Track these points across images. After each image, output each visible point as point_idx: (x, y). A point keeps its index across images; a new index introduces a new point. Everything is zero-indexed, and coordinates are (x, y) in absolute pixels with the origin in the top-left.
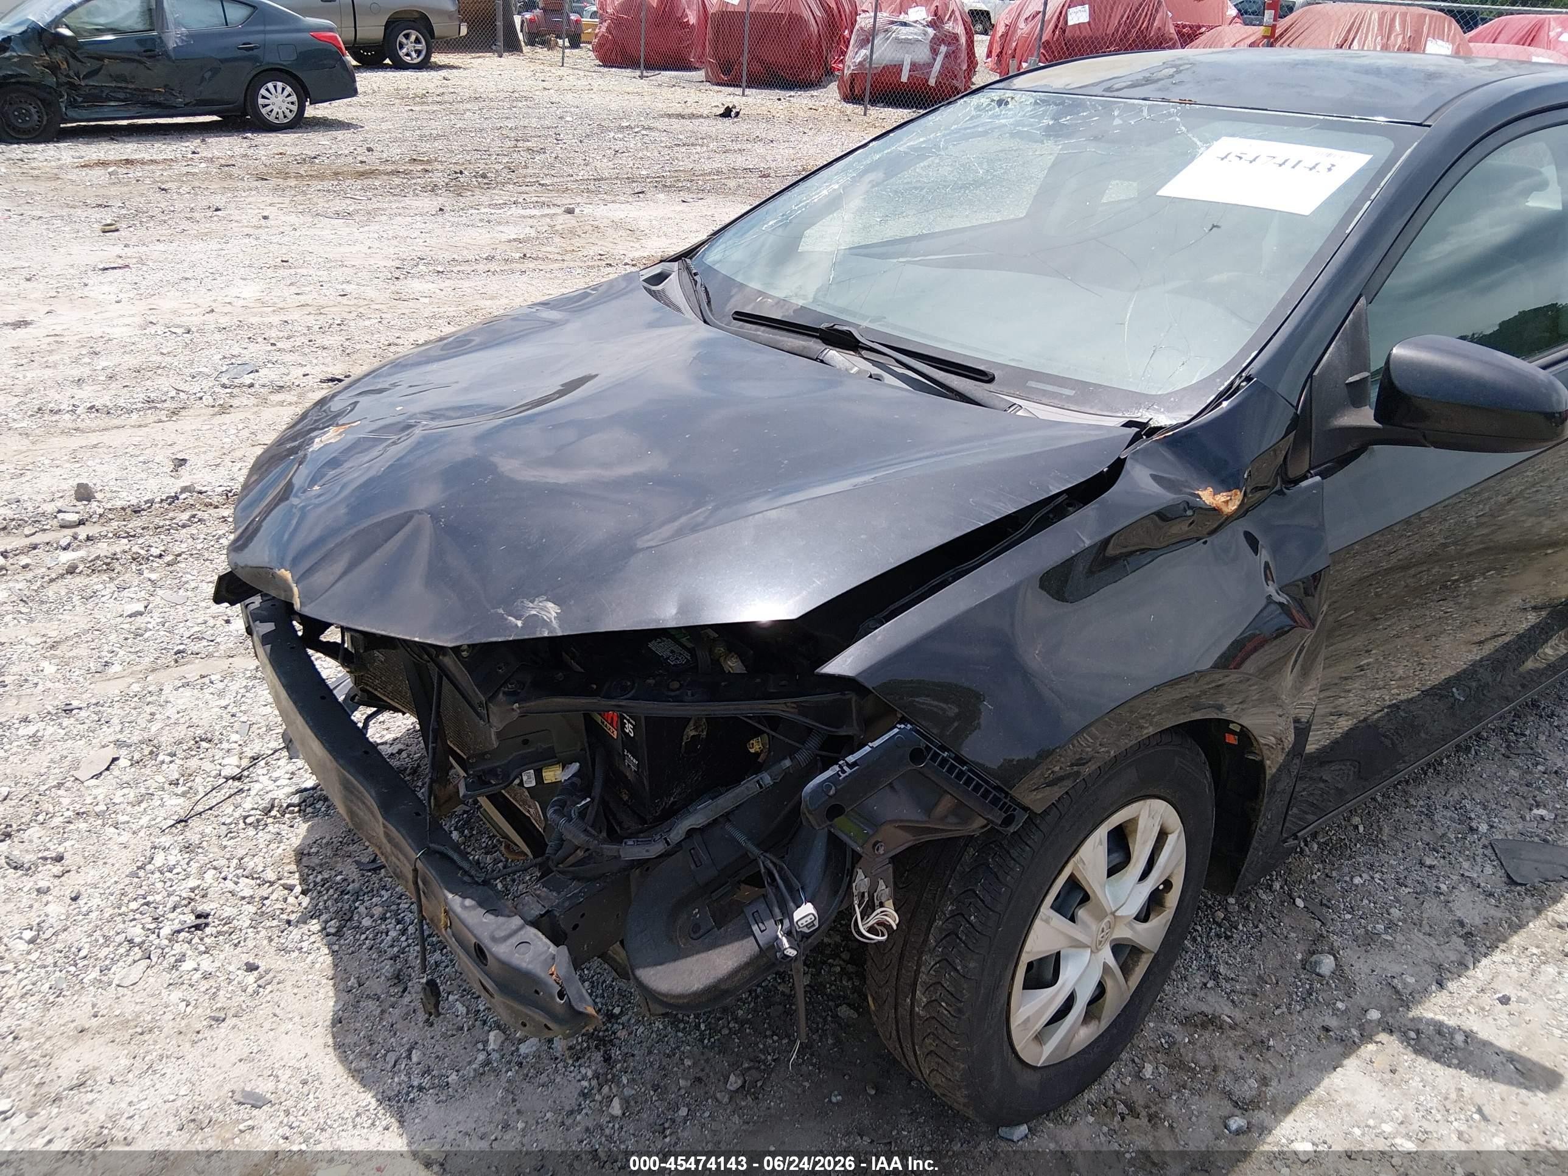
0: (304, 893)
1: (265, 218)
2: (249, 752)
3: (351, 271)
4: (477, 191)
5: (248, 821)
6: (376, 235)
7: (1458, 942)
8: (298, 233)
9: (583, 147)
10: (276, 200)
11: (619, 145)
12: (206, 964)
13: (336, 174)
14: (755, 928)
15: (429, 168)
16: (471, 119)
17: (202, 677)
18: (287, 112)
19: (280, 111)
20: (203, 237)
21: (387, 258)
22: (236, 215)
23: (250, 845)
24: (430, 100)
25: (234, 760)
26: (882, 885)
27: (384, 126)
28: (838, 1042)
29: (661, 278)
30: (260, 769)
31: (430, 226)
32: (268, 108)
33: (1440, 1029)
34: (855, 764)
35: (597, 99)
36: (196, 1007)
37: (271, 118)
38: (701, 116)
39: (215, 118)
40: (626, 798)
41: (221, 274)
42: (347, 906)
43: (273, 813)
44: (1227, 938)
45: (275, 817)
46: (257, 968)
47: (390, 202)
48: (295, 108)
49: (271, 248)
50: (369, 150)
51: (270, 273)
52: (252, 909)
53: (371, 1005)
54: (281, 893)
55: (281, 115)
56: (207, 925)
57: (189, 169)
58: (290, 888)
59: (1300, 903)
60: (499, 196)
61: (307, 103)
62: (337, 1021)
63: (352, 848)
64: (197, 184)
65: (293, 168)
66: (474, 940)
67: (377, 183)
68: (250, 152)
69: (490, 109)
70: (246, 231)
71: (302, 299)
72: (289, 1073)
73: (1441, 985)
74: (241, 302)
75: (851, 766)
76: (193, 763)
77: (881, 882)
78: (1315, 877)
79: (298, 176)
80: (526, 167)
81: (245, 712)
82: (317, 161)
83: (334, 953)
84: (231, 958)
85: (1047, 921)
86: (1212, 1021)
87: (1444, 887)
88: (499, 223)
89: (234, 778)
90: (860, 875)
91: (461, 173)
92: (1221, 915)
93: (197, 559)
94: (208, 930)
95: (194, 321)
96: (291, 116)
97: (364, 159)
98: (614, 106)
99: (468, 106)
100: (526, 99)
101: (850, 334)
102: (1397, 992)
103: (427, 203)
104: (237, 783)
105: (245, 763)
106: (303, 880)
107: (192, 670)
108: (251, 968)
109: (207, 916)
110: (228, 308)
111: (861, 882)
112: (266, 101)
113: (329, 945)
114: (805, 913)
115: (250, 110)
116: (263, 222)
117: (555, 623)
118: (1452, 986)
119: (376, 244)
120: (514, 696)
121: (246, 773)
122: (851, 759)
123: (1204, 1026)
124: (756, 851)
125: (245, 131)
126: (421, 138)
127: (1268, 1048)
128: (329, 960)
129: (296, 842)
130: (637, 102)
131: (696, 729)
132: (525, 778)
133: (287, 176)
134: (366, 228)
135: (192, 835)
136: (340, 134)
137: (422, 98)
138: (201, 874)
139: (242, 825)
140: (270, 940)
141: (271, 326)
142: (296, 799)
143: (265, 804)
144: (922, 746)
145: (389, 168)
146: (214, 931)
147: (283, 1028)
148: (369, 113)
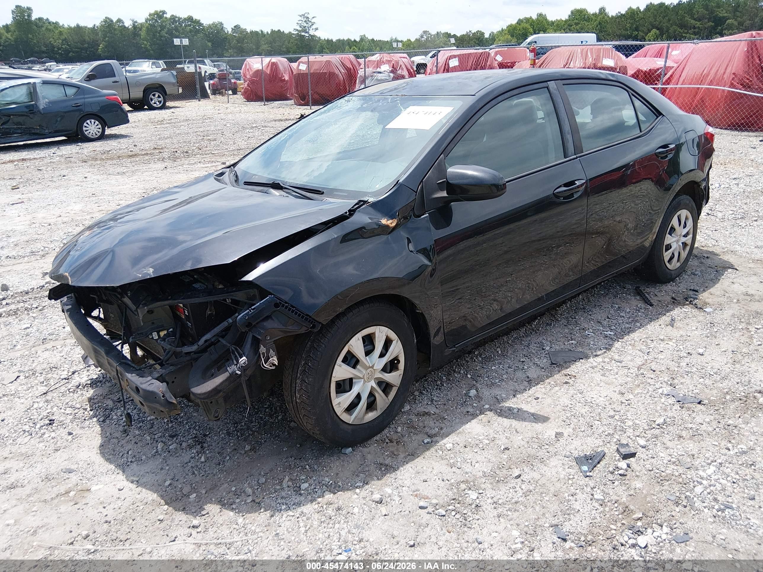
0: (91, 410)
1: (86, 178)
2: (72, 370)
3: (123, 196)
4: (183, 159)
5: (70, 390)
6: (135, 181)
7: (526, 383)
8: (100, 183)
9: (235, 137)
10: (91, 170)
11: (251, 135)
12: (53, 434)
13: (119, 157)
14: (228, 368)
15: (162, 151)
16: (184, 129)
17: (53, 347)
18: (97, 133)
19: (94, 133)
20: (57, 188)
21: (140, 189)
22: (72, 177)
23: (71, 398)
24: (165, 122)
25: (66, 372)
26: (271, 351)
27: (143, 135)
28: (289, 433)
29: (222, 174)
30: (76, 374)
31: (160, 175)
32: (88, 132)
33: (510, 409)
34: (254, 309)
35: (243, 116)
36: (49, 447)
37: (90, 136)
38: (290, 120)
39: (64, 138)
40: (191, 340)
41: (65, 202)
42: (107, 413)
43: (80, 387)
44: (440, 389)
45: (81, 389)
46: (72, 434)
47: (143, 166)
48: (100, 130)
49: (88, 189)
50: (135, 146)
51: (87, 199)
52: (71, 417)
53: (115, 441)
54: (82, 411)
55: (94, 134)
56: (53, 423)
57: (52, 160)
58: (86, 409)
59: (469, 376)
60: (192, 160)
61: (106, 128)
62: (102, 446)
63: (110, 396)
64: (55, 166)
65: (99, 156)
66: (135, 386)
67: (137, 159)
68: (80, 151)
69: (192, 124)
70: (77, 183)
71: (100, 208)
72: (83, 462)
73: (514, 396)
74: (73, 212)
75: (253, 309)
76: (49, 376)
77: (271, 350)
78: (477, 368)
79: (101, 159)
80: (206, 147)
81: (70, 357)
82: (110, 152)
83: (101, 427)
84: (63, 432)
85: (340, 366)
86: (426, 413)
87: (526, 367)
88: (192, 171)
89: (65, 379)
90: (262, 347)
91: (176, 152)
92: (439, 382)
93: (52, 307)
94: (54, 425)
95: (52, 221)
96: (99, 134)
97: (132, 150)
98: (250, 118)
99: (183, 124)
100: (210, 118)
101: (279, 184)
102: (498, 399)
103: (160, 165)
104: (67, 381)
105: (70, 374)
106: (91, 406)
107: (49, 346)
108: (70, 434)
109: (54, 420)
110: (68, 215)
111: (263, 349)
112: (87, 129)
113: (100, 425)
114: (243, 360)
115: (80, 134)
116: (84, 179)
117: (152, 274)
118: (518, 396)
119: (136, 184)
120: (145, 305)
121: (70, 377)
122: (253, 307)
123: (423, 415)
124: (229, 345)
125: (78, 142)
126: (159, 139)
127: (445, 419)
128: (100, 429)
129: (88, 396)
130: (261, 116)
131: (210, 311)
132: (154, 336)
133: (96, 159)
134: (131, 178)
135: (49, 397)
136: (122, 140)
137: (161, 122)
138: (52, 408)
139: (68, 392)
140: (78, 425)
141: (86, 220)
142: (89, 382)
143: (77, 384)
144: (278, 302)
145: (143, 153)
146: (56, 425)
147: (81, 450)
148: (136, 130)
